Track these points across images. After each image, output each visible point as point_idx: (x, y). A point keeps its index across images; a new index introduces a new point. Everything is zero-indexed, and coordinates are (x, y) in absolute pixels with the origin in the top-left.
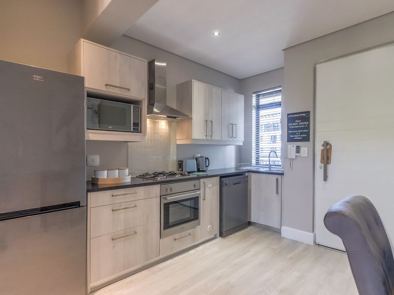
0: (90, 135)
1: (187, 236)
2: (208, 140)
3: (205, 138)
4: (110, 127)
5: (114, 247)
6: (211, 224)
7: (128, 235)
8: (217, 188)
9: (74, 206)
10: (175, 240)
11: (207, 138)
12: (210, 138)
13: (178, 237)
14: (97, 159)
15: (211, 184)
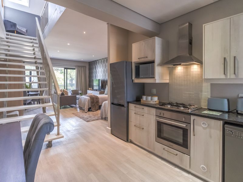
1: (174, 154)
3: (223, 77)
5: (135, 129)
6: (207, 166)
7: (141, 128)
9: (123, 106)
10: (164, 149)
11: (227, 77)
12: (233, 76)
13: (167, 150)
14: (154, 91)
15: (206, 124)
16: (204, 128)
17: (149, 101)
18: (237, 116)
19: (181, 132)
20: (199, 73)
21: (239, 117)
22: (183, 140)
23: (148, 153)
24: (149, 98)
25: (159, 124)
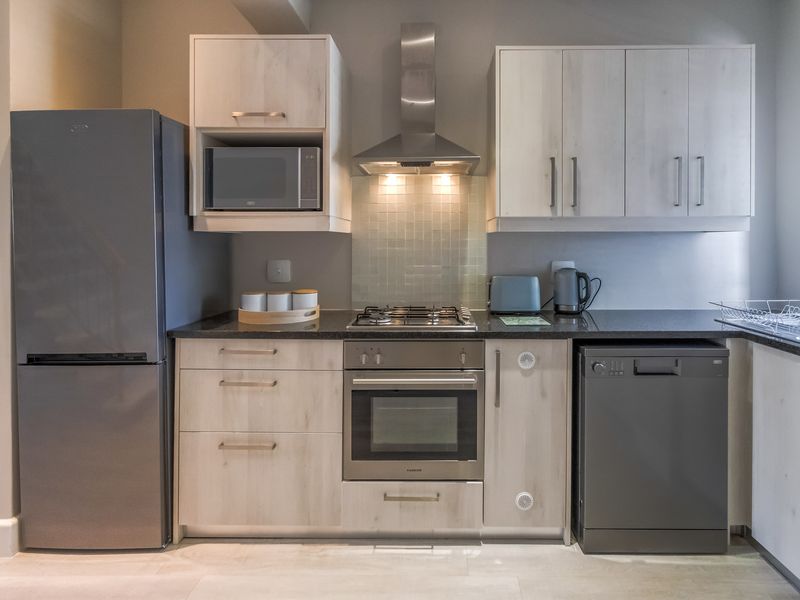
0: (209, 222)
1: (429, 499)
2: (562, 219)
3: (547, 213)
4: (250, 203)
5: (226, 464)
6: (535, 489)
7: (261, 446)
8: (560, 378)
9: (139, 360)
10: (386, 498)
11: (556, 213)
12: (569, 213)
13: (398, 495)
14: (285, 269)
15: (530, 359)
16: (526, 373)
17: (280, 315)
18: (557, 320)
19: (451, 406)
20: (458, 200)
21: (563, 321)
22: (461, 435)
23: (306, 548)
24: (282, 301)
25: (361, 405)
